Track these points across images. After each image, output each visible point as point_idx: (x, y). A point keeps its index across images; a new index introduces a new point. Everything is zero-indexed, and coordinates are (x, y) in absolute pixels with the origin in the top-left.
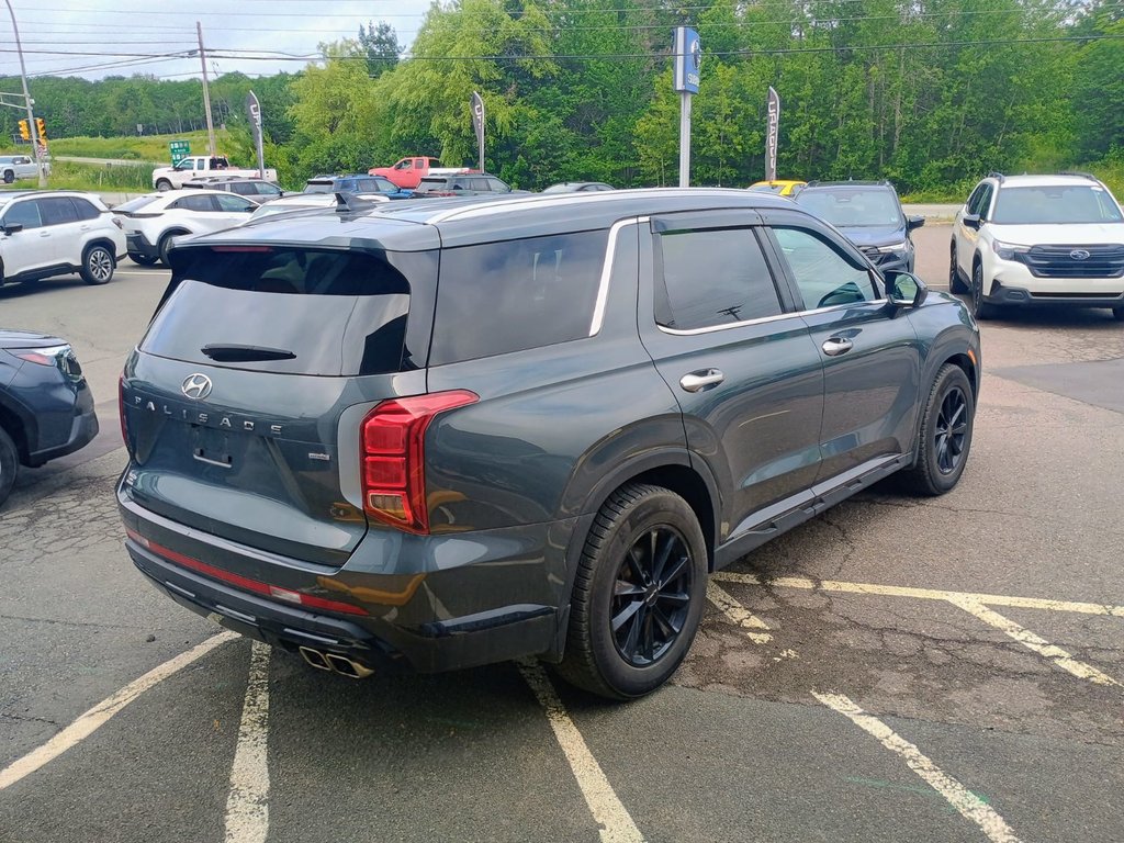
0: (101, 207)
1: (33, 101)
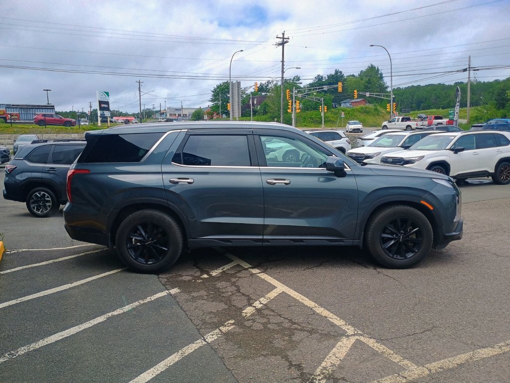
0: (343, 135)
1: (394, 96)
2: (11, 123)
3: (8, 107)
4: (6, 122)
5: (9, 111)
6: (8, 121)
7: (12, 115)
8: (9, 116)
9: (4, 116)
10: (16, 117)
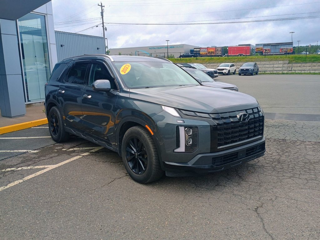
2: (265, 55)
3: (265, 45)
4: (262, 55)
5: (265, 48)
6: (263, 54)
7: (266, 50)
8: (265, 51)
9: (262, 51)
10: (268, 51)
